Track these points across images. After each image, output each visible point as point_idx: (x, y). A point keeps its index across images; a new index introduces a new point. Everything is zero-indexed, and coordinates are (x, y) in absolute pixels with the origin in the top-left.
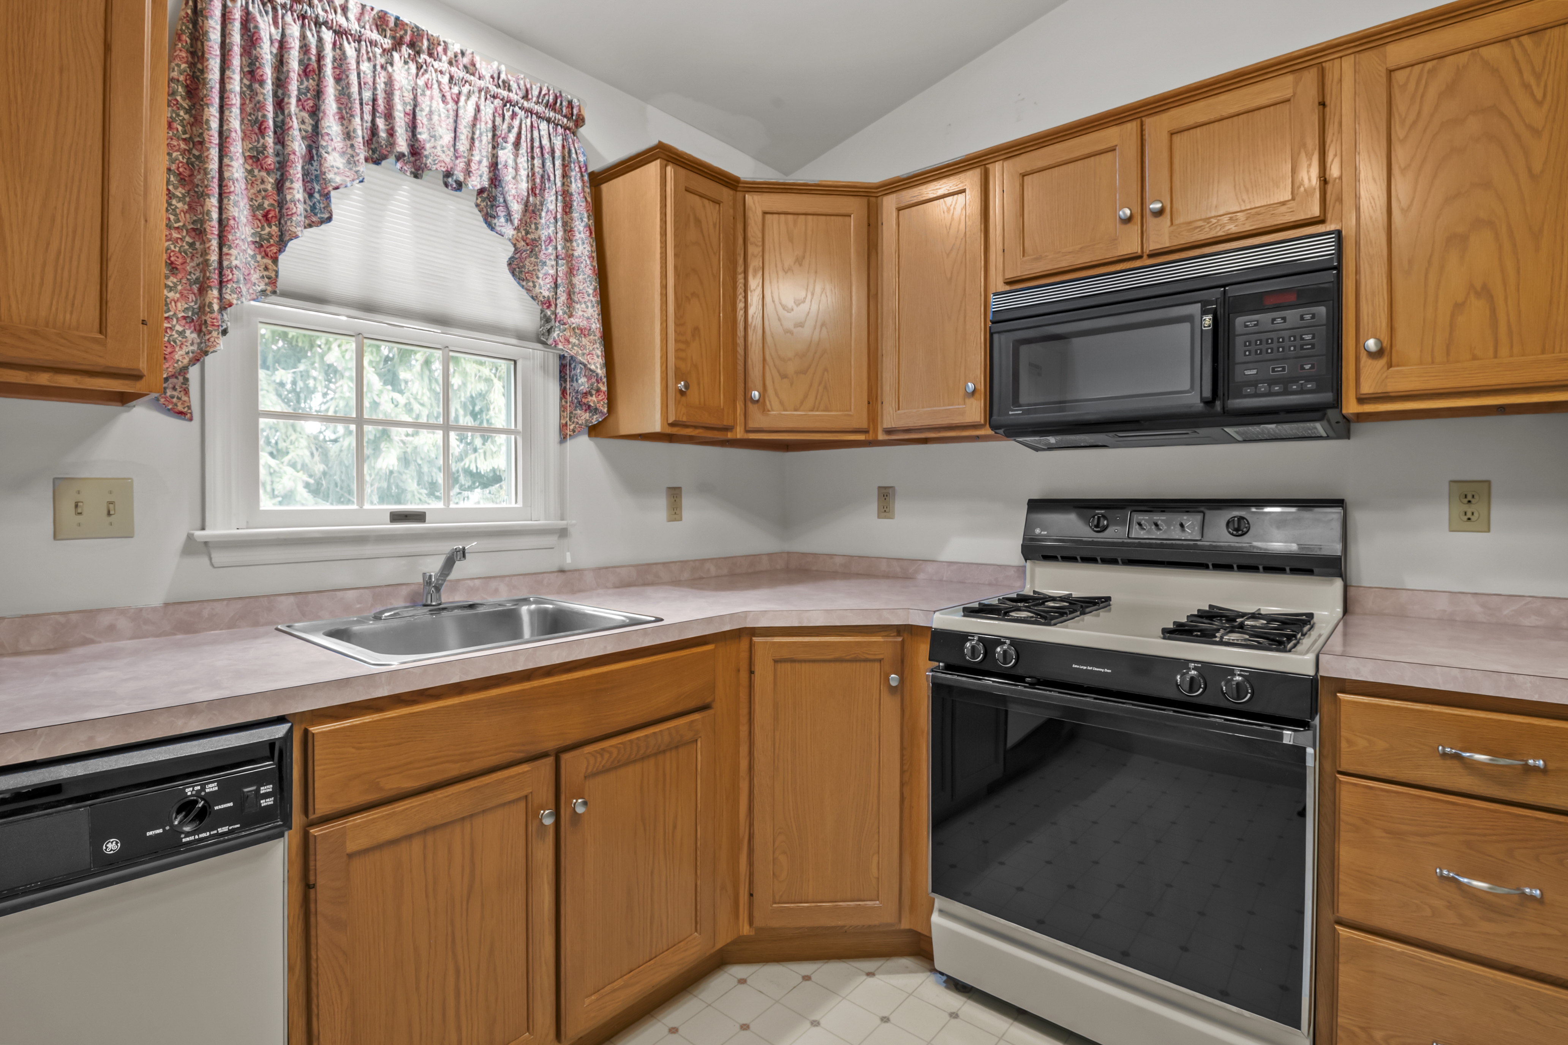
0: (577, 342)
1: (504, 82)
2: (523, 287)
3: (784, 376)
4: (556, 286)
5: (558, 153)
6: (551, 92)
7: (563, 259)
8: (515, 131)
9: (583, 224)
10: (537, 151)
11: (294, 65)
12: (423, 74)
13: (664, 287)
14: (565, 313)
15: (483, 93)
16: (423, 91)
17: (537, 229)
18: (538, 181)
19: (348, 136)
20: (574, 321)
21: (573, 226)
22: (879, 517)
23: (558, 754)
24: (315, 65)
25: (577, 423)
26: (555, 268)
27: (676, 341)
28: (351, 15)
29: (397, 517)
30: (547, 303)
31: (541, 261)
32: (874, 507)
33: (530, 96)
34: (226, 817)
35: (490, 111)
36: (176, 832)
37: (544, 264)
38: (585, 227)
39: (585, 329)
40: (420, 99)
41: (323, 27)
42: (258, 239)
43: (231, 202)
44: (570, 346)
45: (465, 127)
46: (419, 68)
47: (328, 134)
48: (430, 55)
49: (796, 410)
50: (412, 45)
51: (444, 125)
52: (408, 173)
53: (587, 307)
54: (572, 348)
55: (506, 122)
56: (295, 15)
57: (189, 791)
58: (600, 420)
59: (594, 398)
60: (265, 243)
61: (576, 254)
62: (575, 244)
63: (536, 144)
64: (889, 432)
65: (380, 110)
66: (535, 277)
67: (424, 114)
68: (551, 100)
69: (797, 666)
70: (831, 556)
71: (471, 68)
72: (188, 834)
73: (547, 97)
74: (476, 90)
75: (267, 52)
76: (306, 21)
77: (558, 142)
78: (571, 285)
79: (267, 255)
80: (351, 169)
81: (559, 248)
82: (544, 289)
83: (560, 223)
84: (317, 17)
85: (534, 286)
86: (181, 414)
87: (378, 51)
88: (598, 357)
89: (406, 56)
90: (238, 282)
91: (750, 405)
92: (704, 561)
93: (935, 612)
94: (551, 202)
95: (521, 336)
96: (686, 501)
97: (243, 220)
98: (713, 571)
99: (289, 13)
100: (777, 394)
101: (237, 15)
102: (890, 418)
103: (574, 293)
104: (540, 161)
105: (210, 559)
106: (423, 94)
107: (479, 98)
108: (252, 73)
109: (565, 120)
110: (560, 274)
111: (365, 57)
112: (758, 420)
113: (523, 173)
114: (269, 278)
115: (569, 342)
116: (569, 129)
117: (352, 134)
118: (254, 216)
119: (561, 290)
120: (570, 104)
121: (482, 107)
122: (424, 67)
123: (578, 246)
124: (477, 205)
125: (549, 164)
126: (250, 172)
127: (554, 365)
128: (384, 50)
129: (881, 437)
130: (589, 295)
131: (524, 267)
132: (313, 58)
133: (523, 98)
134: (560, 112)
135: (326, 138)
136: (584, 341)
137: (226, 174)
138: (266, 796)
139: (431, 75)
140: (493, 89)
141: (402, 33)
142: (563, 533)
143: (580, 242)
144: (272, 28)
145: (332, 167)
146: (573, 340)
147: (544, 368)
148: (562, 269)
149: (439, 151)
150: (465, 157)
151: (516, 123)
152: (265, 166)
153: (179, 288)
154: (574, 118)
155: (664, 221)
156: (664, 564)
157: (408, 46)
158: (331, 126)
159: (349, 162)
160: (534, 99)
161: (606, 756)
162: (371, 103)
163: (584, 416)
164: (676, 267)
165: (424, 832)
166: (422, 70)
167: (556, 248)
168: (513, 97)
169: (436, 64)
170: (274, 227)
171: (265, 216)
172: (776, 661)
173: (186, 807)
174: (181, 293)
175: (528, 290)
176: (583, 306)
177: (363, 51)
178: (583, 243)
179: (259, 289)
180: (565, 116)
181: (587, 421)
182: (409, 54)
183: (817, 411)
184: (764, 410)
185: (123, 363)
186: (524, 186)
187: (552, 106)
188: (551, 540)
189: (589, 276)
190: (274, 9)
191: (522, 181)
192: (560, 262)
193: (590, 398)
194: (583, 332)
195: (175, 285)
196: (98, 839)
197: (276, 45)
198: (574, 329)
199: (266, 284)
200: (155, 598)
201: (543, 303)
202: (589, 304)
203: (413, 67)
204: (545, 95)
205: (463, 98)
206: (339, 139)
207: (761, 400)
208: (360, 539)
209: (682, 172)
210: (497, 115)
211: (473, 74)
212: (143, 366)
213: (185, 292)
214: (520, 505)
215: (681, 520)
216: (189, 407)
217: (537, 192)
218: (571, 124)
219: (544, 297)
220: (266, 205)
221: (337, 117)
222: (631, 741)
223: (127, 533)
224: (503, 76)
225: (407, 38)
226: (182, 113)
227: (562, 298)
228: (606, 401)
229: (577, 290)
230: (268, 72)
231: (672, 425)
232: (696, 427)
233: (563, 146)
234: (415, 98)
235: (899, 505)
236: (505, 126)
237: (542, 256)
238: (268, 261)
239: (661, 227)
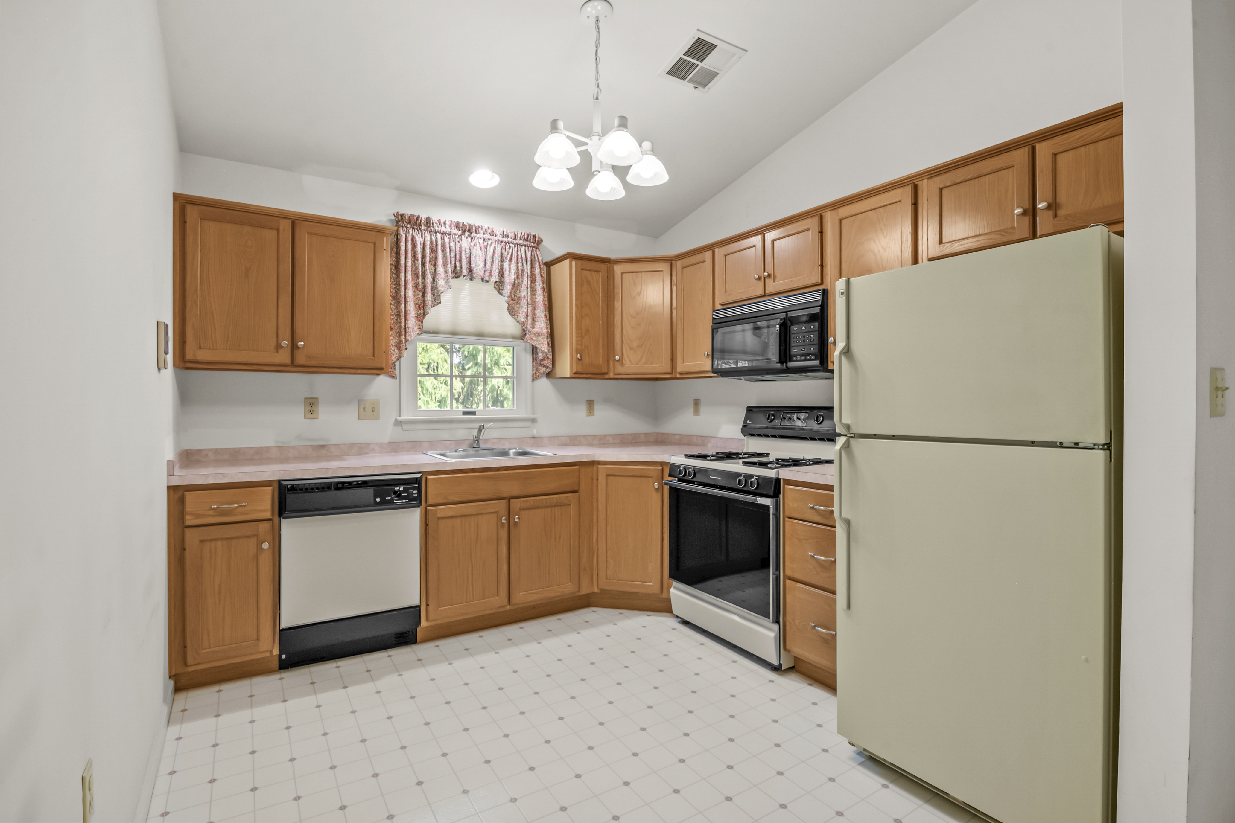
0: (536, 339)
1: (505, 235)
2: (513, 318)
3: (631, 348)
4: (527, 316)
5: (529, 259)
6: (526, 234)
7: (530, 304)
8: (510, 254)
9: (540, 287)
10: (520, 260)
11: (428, 251)
12: (473, 241)
13: (571, 313)
14: (531, 327)
15: (497, 242)
16: (473, 247)
17: (520, 292)
18: (520, 272)
19: (446, 272)
20: (535, 330)
21: (536, 288)
22: (694, 415)
23: (510, 499)
24: (435, 248)
25: (540, 373)
26: (527, 309)
27: (576, 337)
28: (447, 226)
29: (465, 413)
30: (523, 324)
31: (521, 306)
32: (692, 410)
33: (517, 238)
34: (404, 498)
35: (500, 249)
36: (392, 500)
37: (522, 307)
38: (541, 288)
39: (540, 333)
40: (472, 251)
41: (438, 233)
42: (416, 315)
43: (408, 305)
44: (533, 341)
45: (489, 258)
46: (472, 238)
47: (439, 273)
48: (476, 233)
49: (637, 364)
50: (469, 231)
51: (481, 260)
52: (468, 279)
53: (541, 323)
54: (534, 342)
55: (507, 251)
56: (428, 232)
57: (396, 489)
58: (550, 371)
59: (546, 362)
60: (419, 316)
61: (537, 300)
62: (537, 296)
63: (520, 257)
64: (681, 374)
65: (457, 259)
66: (518, 313)
67: (474, 256)
68: (526, 238)
69: (616, 478)
70: (674, 435)
71: (492, 234)
72: (396, 500)
73: (524, 237)
74: (494, 241)
75: (419, 249)
76: (432, 233)
77: (529, 254)
78: (534, 314)
79: (419, 320)
80: (447, 285)
81: (529, 300)
82: (522, 318)
83: (529, 289)
84: (435, 230)
85: (518, 317)
86: (393, 377)
87: (457, 237)
88: (546, 344)
89: (467, 236)
90: (410, 332)
91: (615, 362)
92: (605, 436)
93: (672, 456)
94: (526, 281)
95: (514, 338)
96: (596, 407)
97: (412, 309)
98: (611, 440)
99: (426, 232)
100: (628, 357)
101: (410, 239)
102: (680, 368)
103: (535, 318)
104: (521, 264)
105: (402, 427)
106: (473, 249)
107: (495, 244)
108: (414, 256)
109: (532, 244)
110: (529, 311)
111: (452, 240)
112: (619, 369)
113: (513, 271)
114: (420, 328)
115: (532, 339)
116: (534, 247)
117: (447, 271)
118: (416, 307)
119: (529, 317)
120: (534, 236)
121: (496, 248)
122: (474, 238)
123: (538, 297)
124: (495, 287)
125: (525, 265)
126: (414, 292)
127: (530, 349)
128: (459, 236)
129: (678, 376)
130: (542, 318)
131: (514, 309)
132: (434, 246)
133: (514, 239)
134: (530, 241)
135: (438, 275)
136: (540, 338)
137: (407, 295)
138: (415, 494)
139: (477, 240)
140: (501, 239)
141: (465, 228)
142: (534, 421)
143: (539, 295)
144: (421, 239)
145: (440, 285)
146: (534, 338)
147: (525, 350)
148: (530, 309)
149: (478, 271)
150: (489, 270)
151: (511, 250)
152: (419, 289)
153: (393, 335)
154: (536, 242)
155: (571, 285)
156: (584, 436)
157: (468, 232)
158: (441, 270)
159: (446, 282)
160: (519, 239)
161: (528, 503)
162: (454, 257)
163: (542, 369)
164: (576, 305)
165: (461, 516)
166: (473, 239)
167: (527, 300)
168: (510, 240)
169: (478, 236)
170: (422, 310)
171: (419, 307)
172: (607, 476)
173: (395, 492)
174: (394, 337)
175: (515, 319)
176: (540, 323)
177: (451, 238)
178: (540, 296)
179: (417, 333)
180: (532, 242)
181: (544, 371)
182: (468, 235)
183: (647, 364)
184: (622, 365)
185: (379, 366)
186: (513, 277)
187: (527, 240)
188: (528, 424)
189: (542, 310)
190: (421, 231)
191: (512, 275)
192: (529, 306)
193: (544, 362)
194: (538, 334)
195: (392, 334)
196: (375, 497)
197: (422, 245)
198: (535, 333)
199: (419, 331)
200: (386, 440)
201: (521, 324)
202: (542, 322)
203: (469, 239)
204: (523, 236)
205: (488, 247)
206: (443, 274)
207: (620, 360)
208: (451, 421)
209: (579, 262)
210: (503, 249)
211: (493, 235)
212: (384, 366)
213: (395, 336)
214: (515, 408)
215: (594, 415)
216: (396, 375)
217: (520, 277)
218: (535, 245)
219: (522, 322)
220: (419, 303)
221: (442, 265)
222: (539, 499)
223: (378, 418)
224: (505, 233)
225: (467, 229)
226: (394, 275)
227: (530, 321)
228: (551, 363)
229: (537, 316)
230: (419, 256)
231: (575, 373)
232: (588, 374)
233: (531, 255)
234: (470, 250)
235: (702, 409)
236: (506, 253)
237: (522, 304)
238: (420, 323)
239: (570, 288)
